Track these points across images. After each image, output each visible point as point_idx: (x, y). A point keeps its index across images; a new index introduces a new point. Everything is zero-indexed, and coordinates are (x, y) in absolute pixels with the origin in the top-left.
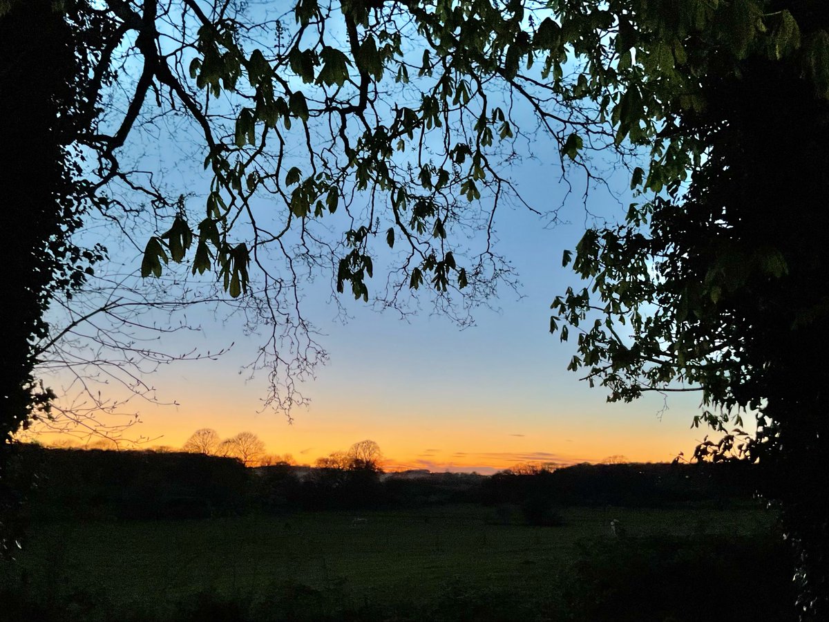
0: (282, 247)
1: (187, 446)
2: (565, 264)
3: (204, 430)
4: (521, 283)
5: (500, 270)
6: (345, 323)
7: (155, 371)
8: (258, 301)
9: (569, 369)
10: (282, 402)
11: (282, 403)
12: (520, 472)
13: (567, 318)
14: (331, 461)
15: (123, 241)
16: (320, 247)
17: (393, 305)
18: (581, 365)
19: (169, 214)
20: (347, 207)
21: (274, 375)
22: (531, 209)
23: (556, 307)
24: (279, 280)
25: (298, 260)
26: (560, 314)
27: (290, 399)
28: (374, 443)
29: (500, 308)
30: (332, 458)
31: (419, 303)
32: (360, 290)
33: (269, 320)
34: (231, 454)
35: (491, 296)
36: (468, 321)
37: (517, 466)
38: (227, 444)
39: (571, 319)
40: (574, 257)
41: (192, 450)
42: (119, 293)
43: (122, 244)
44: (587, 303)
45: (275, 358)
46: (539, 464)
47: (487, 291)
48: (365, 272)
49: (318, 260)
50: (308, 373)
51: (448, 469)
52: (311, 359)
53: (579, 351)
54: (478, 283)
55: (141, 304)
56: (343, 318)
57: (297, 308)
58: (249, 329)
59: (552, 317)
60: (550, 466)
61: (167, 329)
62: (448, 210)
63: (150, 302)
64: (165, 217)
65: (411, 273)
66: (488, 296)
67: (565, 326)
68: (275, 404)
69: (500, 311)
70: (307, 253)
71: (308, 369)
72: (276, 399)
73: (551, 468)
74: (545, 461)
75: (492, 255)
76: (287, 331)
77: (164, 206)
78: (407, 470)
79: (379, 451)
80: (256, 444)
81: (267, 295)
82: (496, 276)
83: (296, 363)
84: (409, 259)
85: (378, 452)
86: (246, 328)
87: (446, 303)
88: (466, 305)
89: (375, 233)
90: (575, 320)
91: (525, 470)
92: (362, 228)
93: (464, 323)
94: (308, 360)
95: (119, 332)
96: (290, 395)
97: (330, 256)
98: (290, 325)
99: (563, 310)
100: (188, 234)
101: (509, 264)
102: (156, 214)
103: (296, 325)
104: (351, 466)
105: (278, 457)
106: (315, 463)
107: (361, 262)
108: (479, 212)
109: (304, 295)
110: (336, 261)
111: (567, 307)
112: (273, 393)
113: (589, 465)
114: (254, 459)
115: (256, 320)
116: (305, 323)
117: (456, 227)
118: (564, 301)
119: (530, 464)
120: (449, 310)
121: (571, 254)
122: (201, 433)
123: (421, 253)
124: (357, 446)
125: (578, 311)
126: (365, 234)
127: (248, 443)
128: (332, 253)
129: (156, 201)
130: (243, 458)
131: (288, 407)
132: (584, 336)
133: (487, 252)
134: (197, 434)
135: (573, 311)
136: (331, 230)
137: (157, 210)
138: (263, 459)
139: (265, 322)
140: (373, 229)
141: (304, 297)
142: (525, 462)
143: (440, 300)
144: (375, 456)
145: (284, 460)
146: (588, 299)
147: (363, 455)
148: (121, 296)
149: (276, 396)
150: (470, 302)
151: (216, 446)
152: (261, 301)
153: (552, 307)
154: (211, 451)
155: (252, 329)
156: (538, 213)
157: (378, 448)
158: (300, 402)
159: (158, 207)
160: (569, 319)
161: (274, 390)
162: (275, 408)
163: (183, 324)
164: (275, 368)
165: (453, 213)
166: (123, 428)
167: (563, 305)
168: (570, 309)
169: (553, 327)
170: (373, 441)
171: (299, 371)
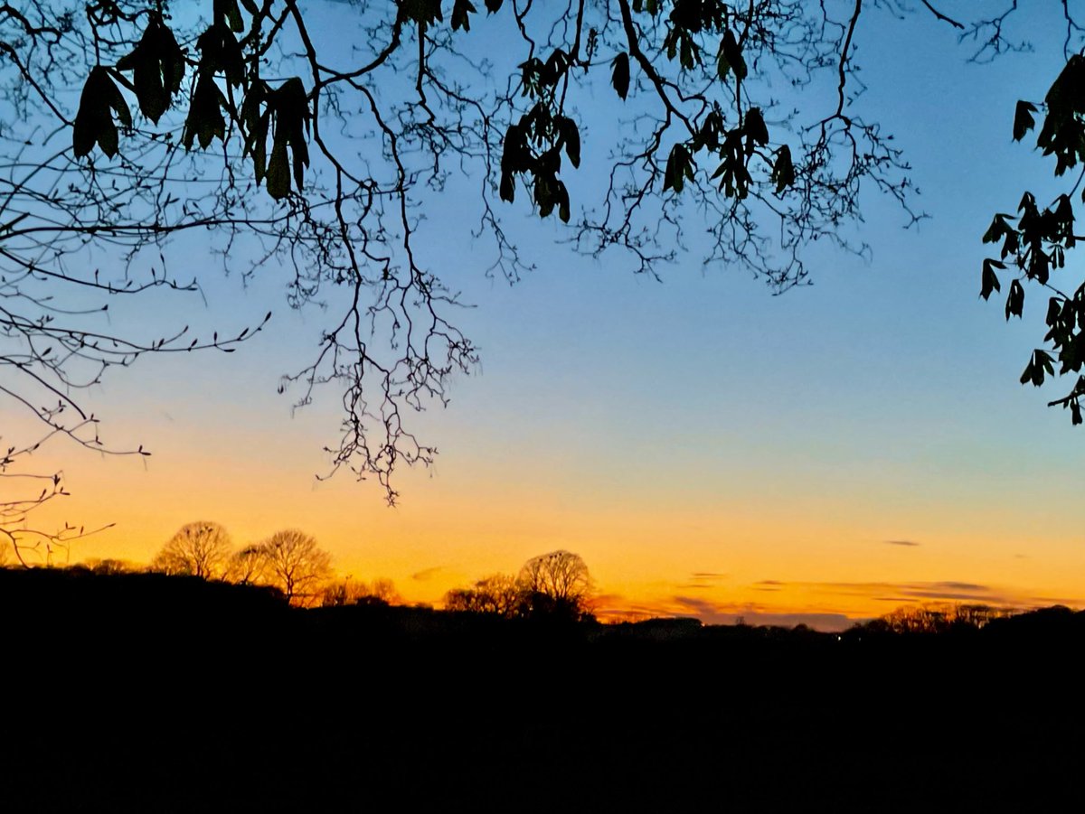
0: (374, 109)
1: (161, 560)
2: (1019, 134)
3: (200, 524)
4: (915, 187)
5: (867, 157)
6: (514, 278)
7: (96, 381)
8: (320, 231)
9: (1024, 380)
10: (373, 456)
11: (373, 458)
12: (906, 625)
13: (1021, 263)
14: (479, 596)
15: (25, 98)
16: (460, 110)
17: (622, 238)
18: (1051, 371)
19: (125, 38)
20: (519, 19)
21: (356, 397)
22: (940, 16)
23: (996, 239)
24: (368, 184)
25: (409, 137)
26: (1004, 255)
27: (392, 450)
28: (575, 557)
29: (865, 246)
30: (481, 589)
31: (679, 234)
32: (552, 197)
33: (344, 274)
34: (259, 579)
35: (845, 219)
36: (792, 274)
37: (900, 611)
38: (250, 557)
39: (1031, 264)
40: (1040, 118)
41: (172, 568)
42: (20, 204)
43: (22, 105)
44: (1069, 228)
45: (357, 357)
46: (949, 607)
47: (838, 206)
48: (563, 154)
49: (456, 140)
50: (432, 391)
51: (741, 618)
52: (438, 361)
53: (1047, 338)
54: (815, 188)
55: (67, 228)
56: (509, 269)
57: (406, 246)
58: (300, 292)
59: (987, 262)
60: (976, 613)
61: (121, 286)
62: (749, 23)
63: (85, 225)
64: (116, 44)
65: (663, 167)
66: (839, 219)
67: (1016, 282)
68: (357, 460)
69: (866, 252)
70: (430, 122)
71: (430, 381)
72: (359, 449)
73: (979, 619)
74: (965, 602)
75: (848, 122)
76: (385, 297)
77: (113, 21)
78: (649, 617)
79: (587, 574)
80: (314, 558)
81: (340, 216)
82: (858, 169)
83: (404, 370)
84: (658, 135)
85: (585, 578)
86: (293, 291)
87: (741, 234)
88: (787, 237)
89: (586, 65)
90: (1039, 269)
91: (919, 622)
92: (558, 54)
93: (784, 277)
94: (432, 361)
95: (18, 294)
96: (392, 439)
97: (480, 130)
98: (391, 284)
99: (1011, 246)
100: (176, 59)
101: (889, 144)
102: (97, 38)
103: (404, 282)
104: (523, 607)
105: (363, 587)
106: (444, 600)
107: (555, 132)
108: (819, 25)
109: (423, 216)
110: (494, 138)
111: (1021, 239)
112: (352, 436)
113: (1066, 610)
114: (308, 589)
115: (314, 274)
116: (424, 279)
117: (767, 60)
118: (1014, 225)
119: (933, 609)
120: (749, 250)
121: (1034, 110)
122: (193, 532)
123: (686, 120)
124: (537, 564)
125: (1046, 247)
126: (564, 69)
127: (295, 555)
128: (487, 121)
129: (97, 8)
130: (282, 584)
131: (386, 468)
132: (1062, 305)
133: (838, 115)
134: (184, 534)
135: (1036, 248)
136: (485, 69)
137: (99, 29)
138: (327, 591)
139: (336, 277)
140: (583, 56)
141: (422, 221)
142: (919, 604)
143: (728, 229)
144: (577, 587)
145: (373, 592)
146: (1072, 218)
147: (551, 584)
148: (26, 211)
149: (361, 442)
150: (796, 231)
151: (225, 560)
152: (327, 230)
153: (986, 240)
154: (215, 570)
155: (309, 292)
156: (955, 24)
157: (583, 567)
158: (414, 456)
159: (101, 23)
160: (1027, 265)
161: (356, 429)
162: (358, 469)
163: (160, 276)
164: (358, 380)
165: (761, 31)
166: (27, 506)
167: (1012, 236)
168: (1029, 244)
169: (990, 283)
170: (573, 551)
171: (409, 386)
